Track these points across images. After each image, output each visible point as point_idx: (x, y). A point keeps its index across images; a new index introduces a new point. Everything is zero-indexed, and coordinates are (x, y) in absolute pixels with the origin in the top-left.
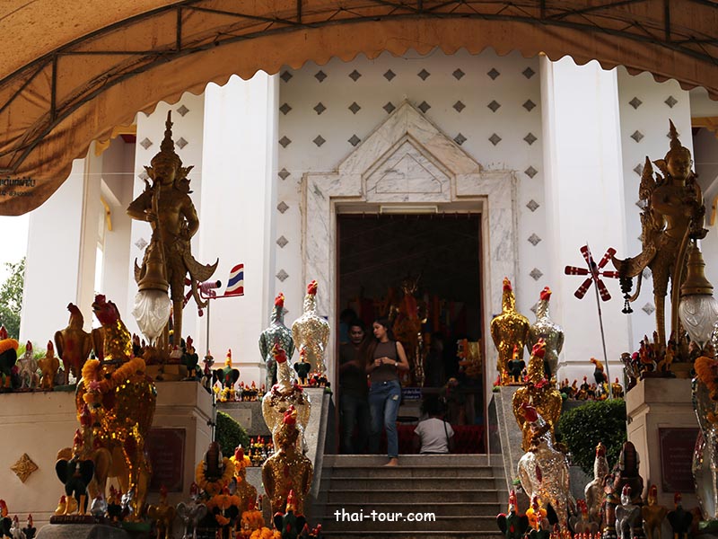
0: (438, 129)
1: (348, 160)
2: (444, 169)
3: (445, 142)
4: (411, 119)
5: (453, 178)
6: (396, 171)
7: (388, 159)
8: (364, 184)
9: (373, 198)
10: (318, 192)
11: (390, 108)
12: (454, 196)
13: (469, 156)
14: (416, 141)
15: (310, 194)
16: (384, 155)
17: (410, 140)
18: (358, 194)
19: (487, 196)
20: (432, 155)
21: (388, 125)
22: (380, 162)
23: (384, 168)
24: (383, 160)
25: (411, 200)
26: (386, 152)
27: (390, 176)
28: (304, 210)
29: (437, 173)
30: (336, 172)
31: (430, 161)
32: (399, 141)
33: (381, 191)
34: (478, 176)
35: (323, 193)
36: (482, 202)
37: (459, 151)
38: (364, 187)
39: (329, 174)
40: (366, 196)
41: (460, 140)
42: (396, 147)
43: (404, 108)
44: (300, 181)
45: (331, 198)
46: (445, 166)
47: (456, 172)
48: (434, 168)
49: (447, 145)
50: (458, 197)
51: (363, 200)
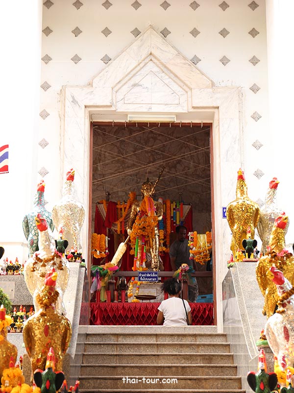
0: (178, 51)
1: (100, 75)
2: (182, 84)
3: (183, 61)
4: (154, 41)
5: (189, 93)
6: (141, 86)
7: (134, 75)
8: (114, 96)
9: (121, 108)
10: (74, 101)
11: (136, 33)
12: (190, 107)
13: (203, 74)
14: (158, 60)
15: (68, 103)
16: (131, 71)
17: (153, 59)
18: (109, 104)
19: (218, 108)
20: (171, 72)
21: (135, 46)
22: (128, 78)
23: (132, 82)
24: (130, 76)
25: (153, 110)
26: (133, 69)
27: (137, 89)
28: (62, 117)
29: (176, 87)
30: (90, 84)
31: (170, 78)
32: (144, 60)
33: (129, 102)
34: (211, 90)
35: (79, 103)
36: (214, 112)
37: (194, 69)
38: (114, 98)
39: (85, 86)
40: (116, 106)
41: (195, 61)
42: (142, 65)
43: (149, 32)
44: (59, 92)
45: (85, 107)
46: (183, 82)
47: (192, 87)
48: (173, 83)
49: (185, 64)
50: (193, 107)
51: (113, 109)
